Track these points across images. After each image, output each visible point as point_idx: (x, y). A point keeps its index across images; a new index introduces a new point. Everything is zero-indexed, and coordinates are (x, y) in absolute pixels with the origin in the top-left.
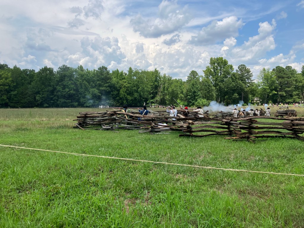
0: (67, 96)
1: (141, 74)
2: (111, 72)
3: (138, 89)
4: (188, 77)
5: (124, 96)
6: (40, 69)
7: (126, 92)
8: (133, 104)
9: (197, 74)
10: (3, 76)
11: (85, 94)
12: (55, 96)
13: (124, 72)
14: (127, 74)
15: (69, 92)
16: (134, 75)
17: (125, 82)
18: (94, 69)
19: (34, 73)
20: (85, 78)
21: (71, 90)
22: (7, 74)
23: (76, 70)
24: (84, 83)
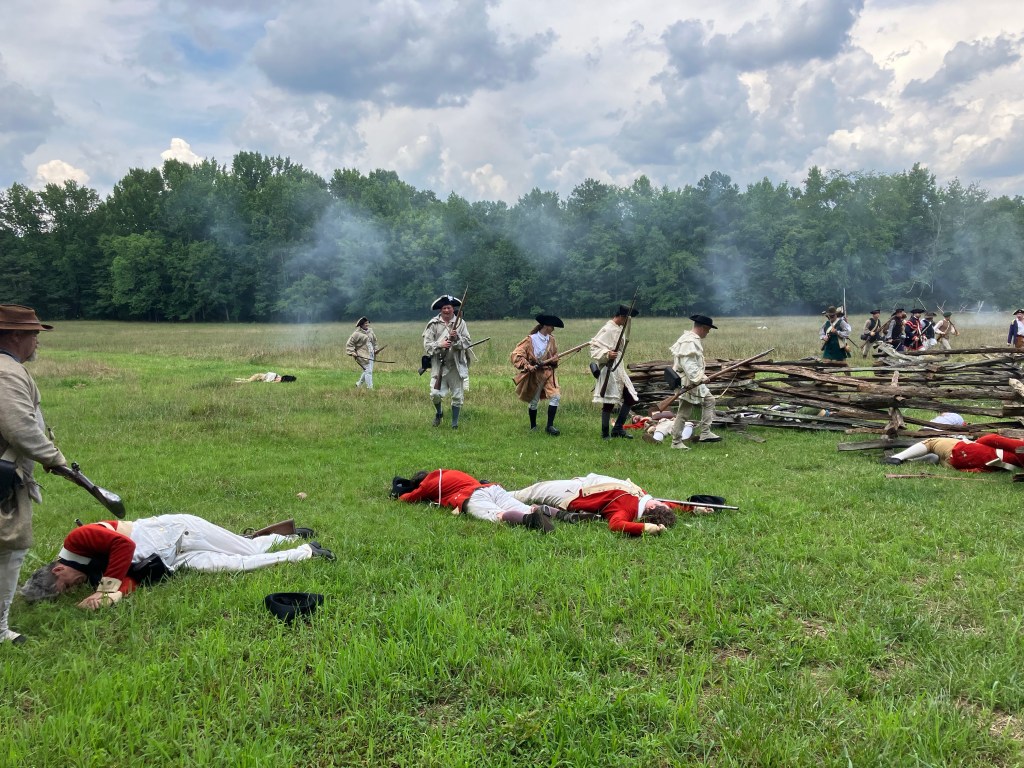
0: (598, 281)
1: (855, 187)
2: (743, 190)
3: (845, 245)
5: (790, 273)
6: (520, 200)
7: (795, 258)
8: (823, 300)
10: (423, 227)
11: (655, 270)
12: (561, 283)
13: (789, 187)
14: (800, 192)
15: (604, 266)
16: (831, 194)
17: (795, 223)
18: (686, 186)
19: (503, 213)
20: (656, 217)
21: (612, 260)
22: (433, 222)
23: (627, 192)
24: (650, 234)
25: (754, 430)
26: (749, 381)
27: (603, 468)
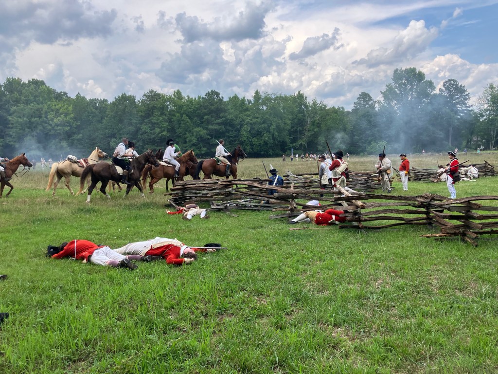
0: (158, 140)
1: (274, 100)
2: (226, 99)
3: (270, 126)
4: (355, 103)
5: (248, 139)
6: (116, 98)
7: (250, 131)
8: (261, 151)
9: (370, 98)
10: (61, 111)
11: (186, 136)
12: (139, 141)
13: (246, 99)
14: (251, 101)
15: (159, 133)
16: (264, 104)
17: (249, 116)
18: (199, 96)
19: (106, 105)
20: (185, 110)
21: (164, 130)
22: (67, 108)
23: (170, 97)
24: (183, 118)
25: (233, 211)
26: (230, 189)
27: (163, 234)
